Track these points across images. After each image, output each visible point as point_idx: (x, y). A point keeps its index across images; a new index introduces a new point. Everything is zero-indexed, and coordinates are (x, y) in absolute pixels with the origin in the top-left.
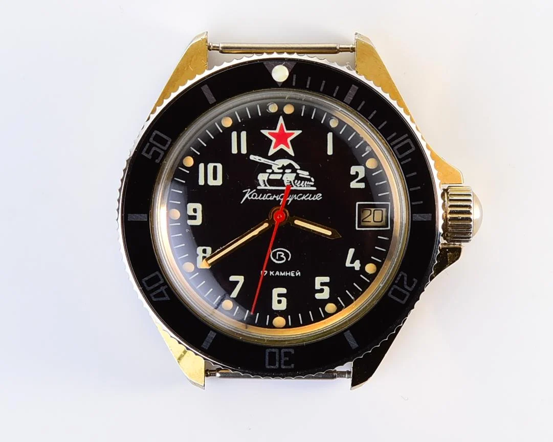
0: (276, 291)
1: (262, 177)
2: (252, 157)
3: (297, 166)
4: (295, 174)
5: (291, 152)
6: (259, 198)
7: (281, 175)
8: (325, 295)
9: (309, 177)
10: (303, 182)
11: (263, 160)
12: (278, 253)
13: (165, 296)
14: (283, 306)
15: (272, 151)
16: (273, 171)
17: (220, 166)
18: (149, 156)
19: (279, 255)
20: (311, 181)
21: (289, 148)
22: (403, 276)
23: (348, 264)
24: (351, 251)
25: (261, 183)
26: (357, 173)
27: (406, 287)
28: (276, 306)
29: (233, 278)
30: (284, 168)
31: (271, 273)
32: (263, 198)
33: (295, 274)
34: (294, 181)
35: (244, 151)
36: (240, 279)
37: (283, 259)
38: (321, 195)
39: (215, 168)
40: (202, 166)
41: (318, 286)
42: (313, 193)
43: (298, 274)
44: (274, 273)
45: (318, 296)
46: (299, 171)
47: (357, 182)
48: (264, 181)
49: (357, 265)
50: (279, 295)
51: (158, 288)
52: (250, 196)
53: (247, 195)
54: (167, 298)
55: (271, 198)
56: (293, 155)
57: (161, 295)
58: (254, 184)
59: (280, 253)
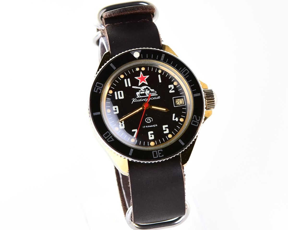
0: (149, 133)
1: (138, 94)
2: (133, 87)
3: (149, 88)
4: (149, 91)
5: (146, 83)
6: (138, 101)
7: (144, 92)
8: (167, 131)
9: (154, 91)
10: (153, 93)
11: (137, 88)
12: (148, 119)
13: (112, 140)
14: (153, 138)
15: (140, 84)
16: (141, 91)
17: (122, 92)
18: (97, 92)
19: (148, 120)
20: (155, 92)
21: (145, 82)
22: (195, 117)
23: (173, 119)
24: (174, 115)
25: (138, 95)
26: (171, 87)
27: (197, 120)
28: (150, 138)
29: (133, 131)
30: (145, 89)
31: (147, 127)
32: (139, 101)
33: (155, 126)
34: (149, 93)
35: (130, 85)
36: (136, 130)
37: (150, 121)
38: (160, 97)
39: (121, 93)
40: (116, 93)
41: (164, 129)
42: (157, 96)
43: (156, 125)
44: (148, 126)
45: (165, 132)
46: (150, 90)
47: (172, 90)
48: (139, 95)
49: (177, 119)
50: (151, 134)
51: (109, 137)
52: (135, 101)
53: (133, 101)
54: (113, 140)
55: (142, 100)
56: (147, 84)
57: (111, 139)
58: (135, 96)
59: (149, 119)
